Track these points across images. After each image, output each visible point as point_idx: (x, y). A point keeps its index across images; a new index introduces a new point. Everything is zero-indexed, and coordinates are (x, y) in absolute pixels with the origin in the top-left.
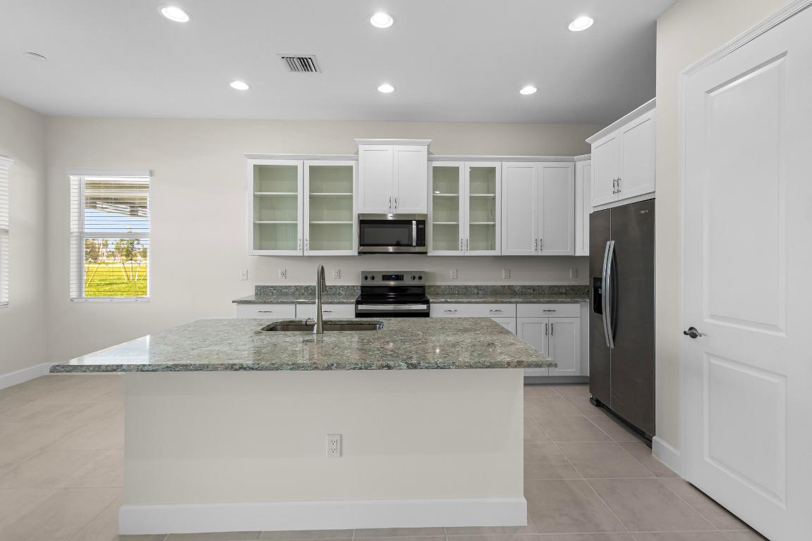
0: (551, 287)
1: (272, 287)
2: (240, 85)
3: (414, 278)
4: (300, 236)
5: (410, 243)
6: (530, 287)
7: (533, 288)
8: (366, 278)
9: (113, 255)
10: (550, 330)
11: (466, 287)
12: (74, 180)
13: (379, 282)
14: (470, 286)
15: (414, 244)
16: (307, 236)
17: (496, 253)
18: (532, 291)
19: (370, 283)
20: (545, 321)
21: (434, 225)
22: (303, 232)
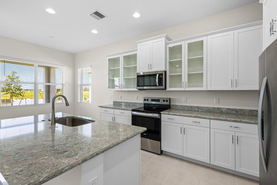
0: (250, 111)
1: (117, 102)
3: (164, 101)
5: (155, 85)
6: (233, 110)
7: (236, 111)
8: (145, 100)
10: (236, 140)
11: (191, 107)
12: (79, 70)
13: (150, 102)
14: (194, 107)
15: (158, 85)
17: (204, 89)
18: (235, 112)
19: (146, 102)
20: (233, 133)
21: (170, 75)
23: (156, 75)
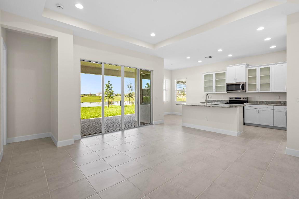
1: (208, 100)
2: (200, 61)
3: (244, 98)
4: (213, 89)
5: (240, 90)
8: (230, 98)
9: (180, 95)
13: (234, 99)
14: (263, 101)
16: (215, 89)
17: (270, 91)
19: (231, 99)
21: (248, 85)
22: (214, 88)
23: (240, 84)
